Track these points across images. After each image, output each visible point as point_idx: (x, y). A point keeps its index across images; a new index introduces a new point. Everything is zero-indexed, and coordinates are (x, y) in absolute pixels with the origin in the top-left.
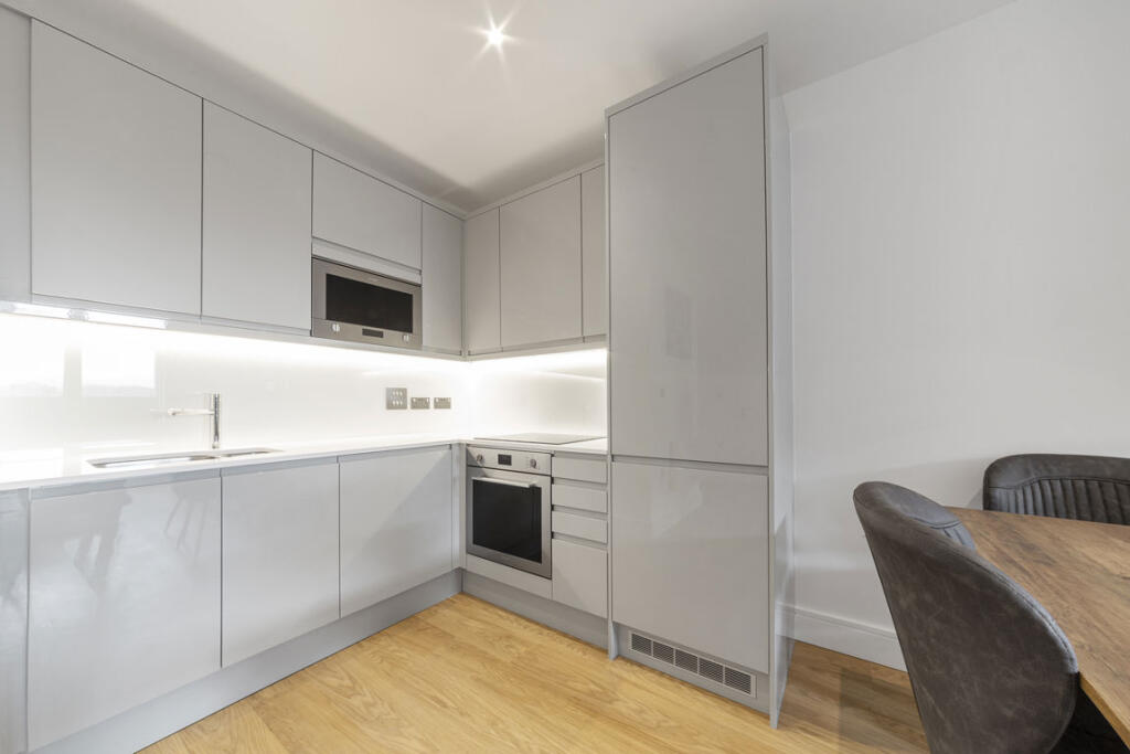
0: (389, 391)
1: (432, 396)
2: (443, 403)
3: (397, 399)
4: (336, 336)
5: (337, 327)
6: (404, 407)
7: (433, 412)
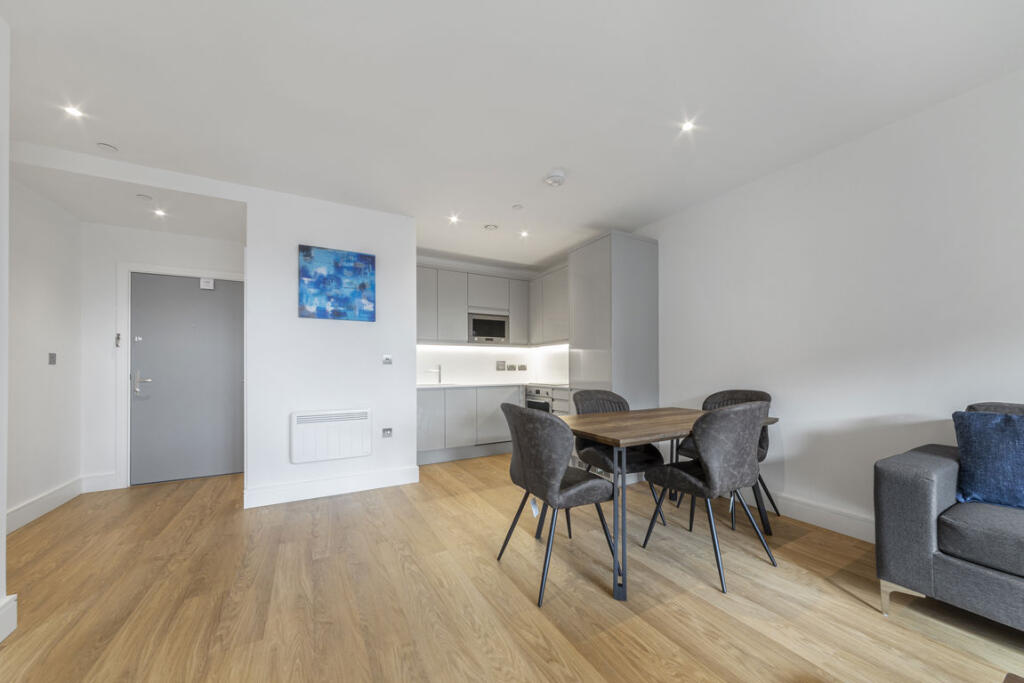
0: (498, 362)
1: (517, 364)
2: (523, 368)
3: (501, 366)
4: (476, 342)
5: (476, 339)
6: (504, 369)
7: (517, 372)
